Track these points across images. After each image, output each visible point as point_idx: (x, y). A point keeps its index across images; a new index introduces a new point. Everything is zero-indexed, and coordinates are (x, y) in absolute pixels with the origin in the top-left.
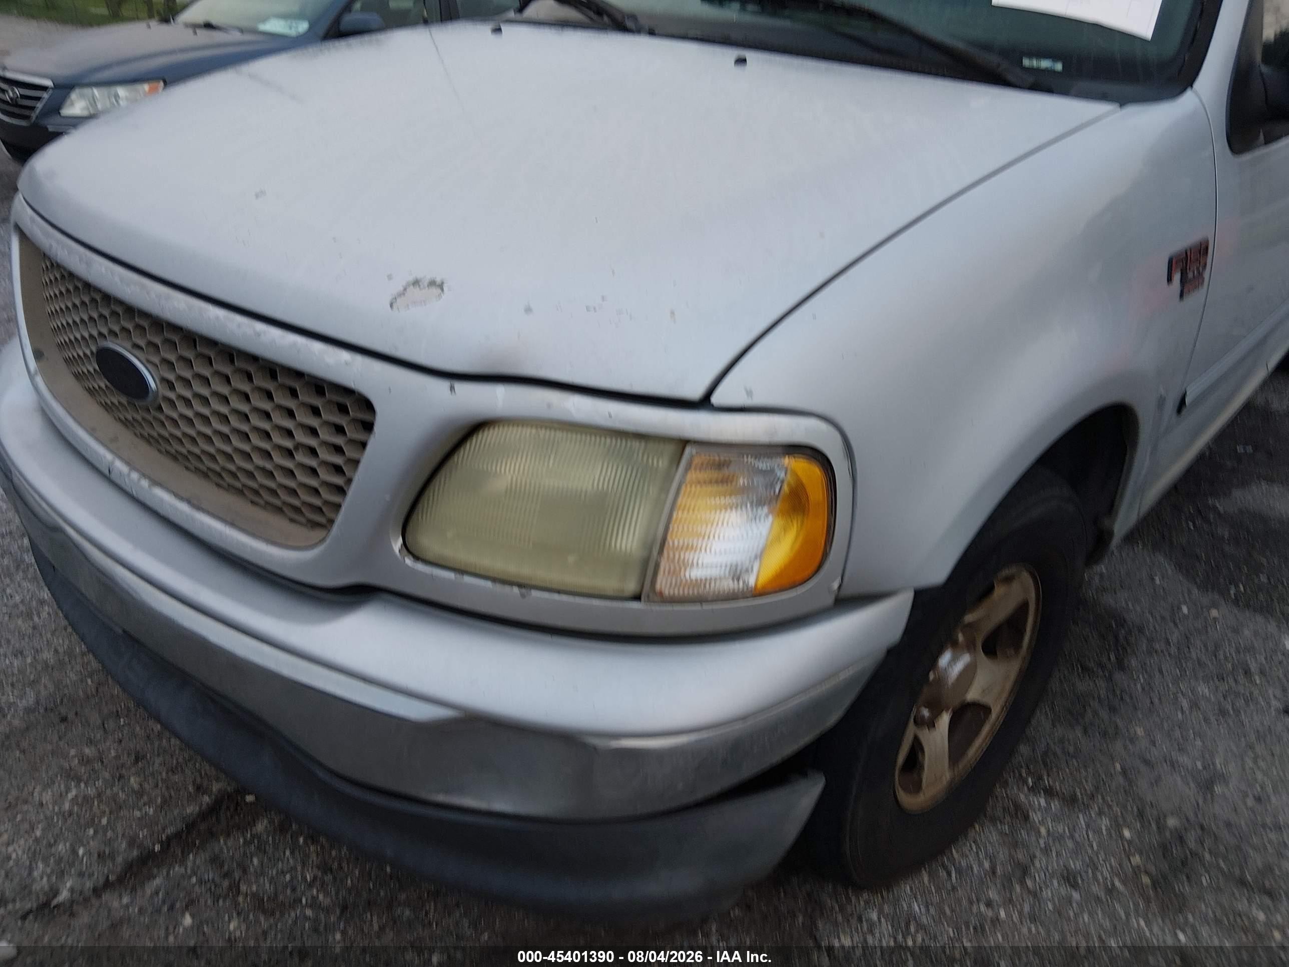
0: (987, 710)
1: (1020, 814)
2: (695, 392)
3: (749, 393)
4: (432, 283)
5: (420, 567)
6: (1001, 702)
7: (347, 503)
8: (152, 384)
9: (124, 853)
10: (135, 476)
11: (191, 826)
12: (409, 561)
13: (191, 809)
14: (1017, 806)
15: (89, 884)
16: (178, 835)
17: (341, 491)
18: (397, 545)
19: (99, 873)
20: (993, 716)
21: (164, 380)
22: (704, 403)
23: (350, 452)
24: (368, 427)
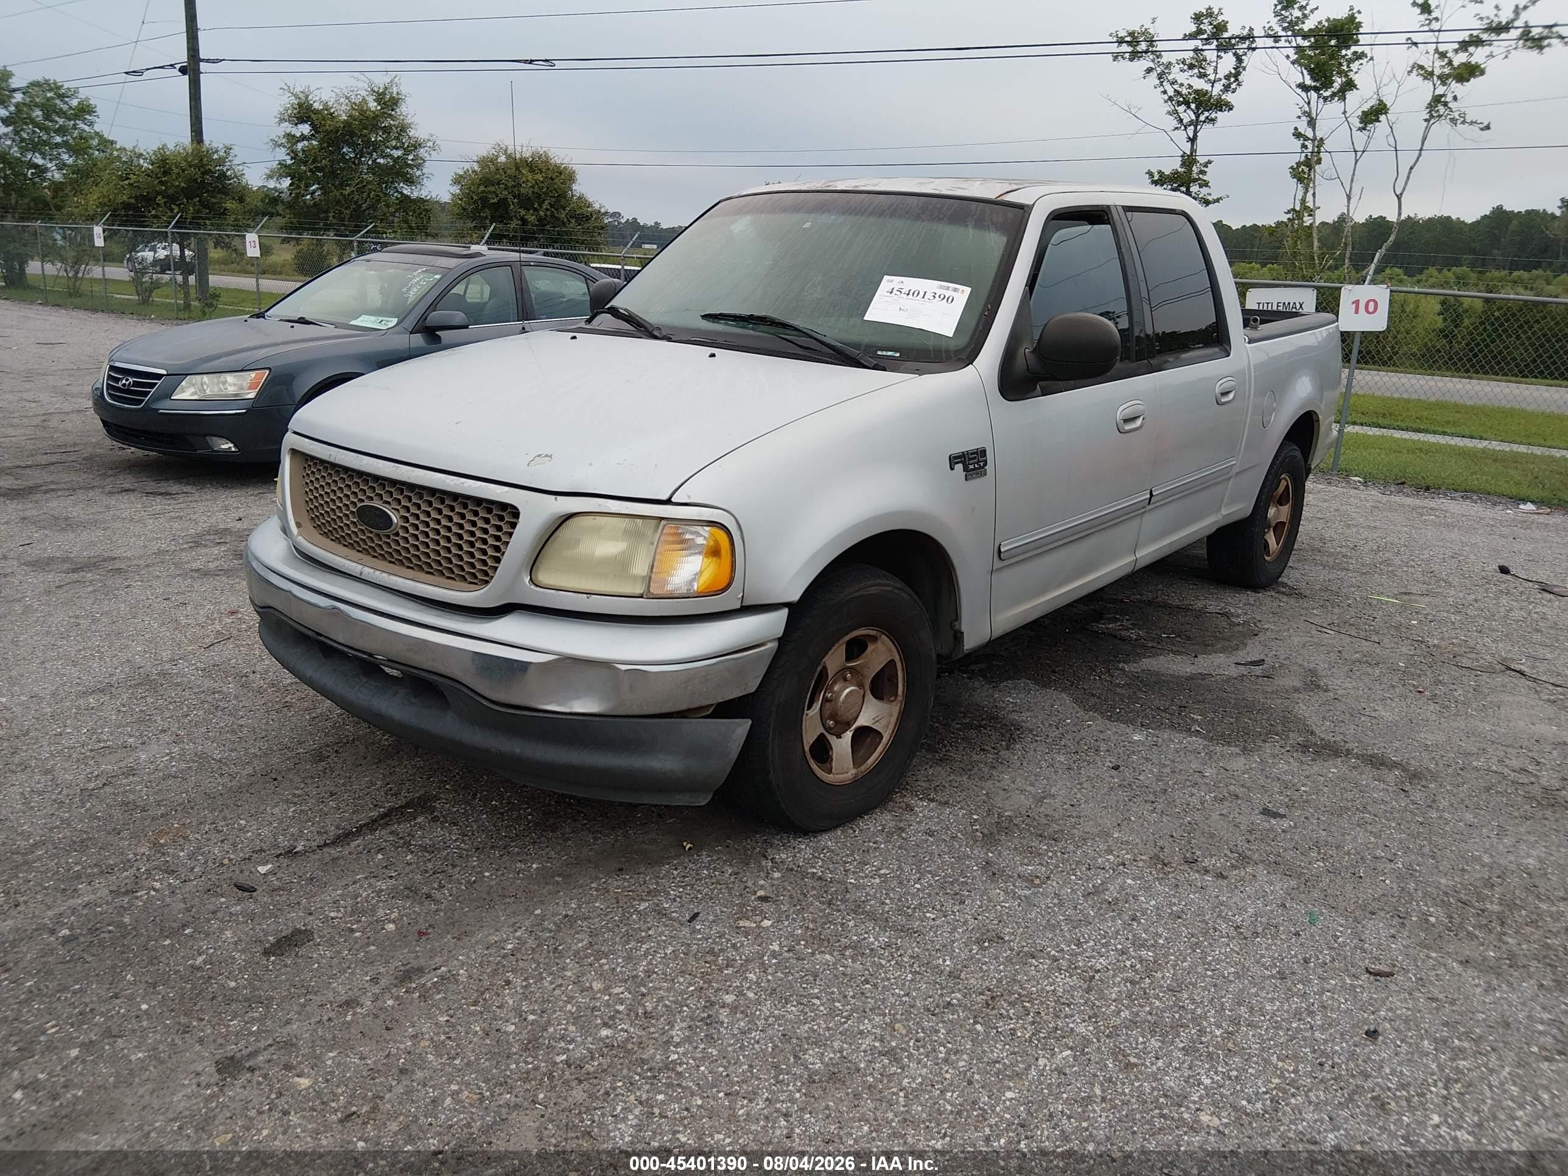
0: (879, 735)
1: (910, 809)
2: (665, 497)
3: (689, 497)
4: (547, 456)
5: (538, 589)
6: (889, 731)
7: (501, 567)
8: (395, 520)
9: (333, 832)
10: (378, 573)
11: (374, 821)
12: (533, 587)
13: (374, 814)
14: (907, 805)
15: (314, 844)
16: (366, 825)
17: (498, 560)
18: (527, 579)
19: (320, 840)
20: (885, 740)
21: (403, 517)
22: (668, 502)
23: (504, 538)
24: (513, 525)
